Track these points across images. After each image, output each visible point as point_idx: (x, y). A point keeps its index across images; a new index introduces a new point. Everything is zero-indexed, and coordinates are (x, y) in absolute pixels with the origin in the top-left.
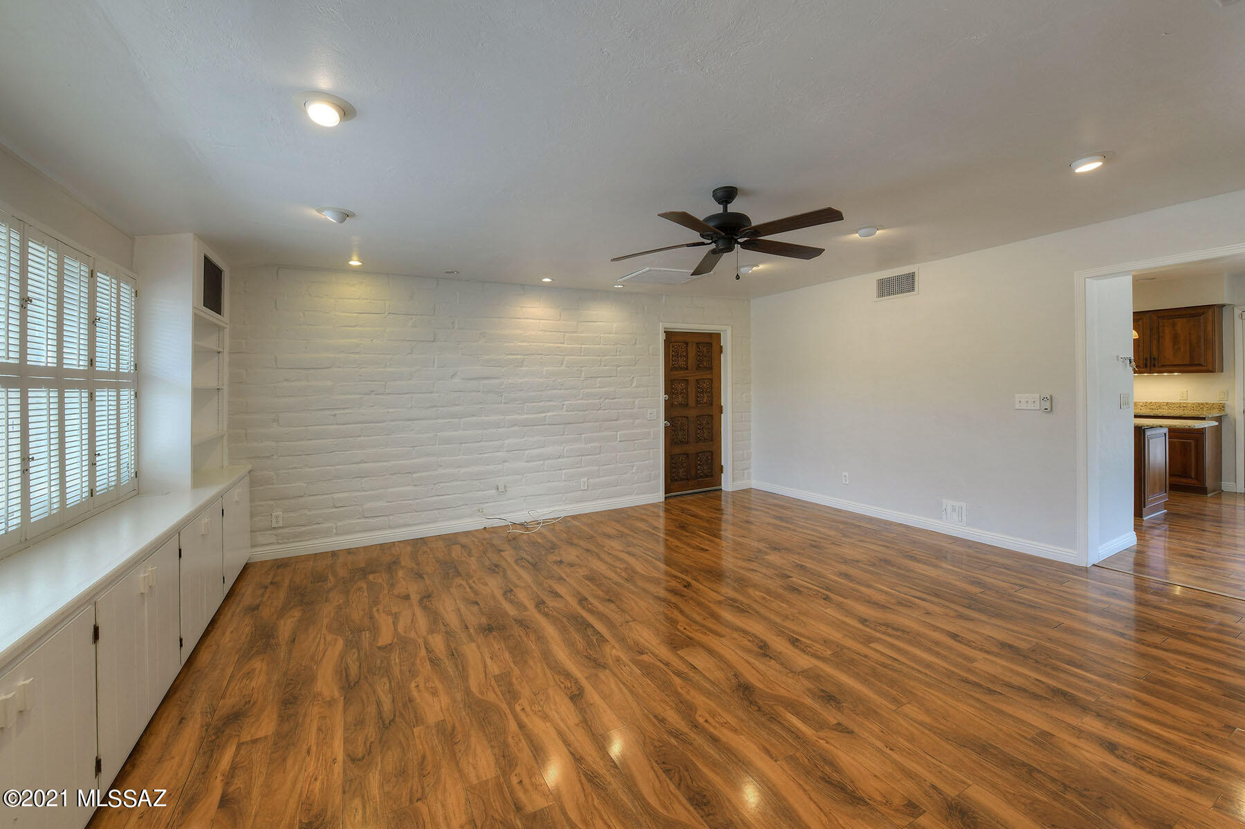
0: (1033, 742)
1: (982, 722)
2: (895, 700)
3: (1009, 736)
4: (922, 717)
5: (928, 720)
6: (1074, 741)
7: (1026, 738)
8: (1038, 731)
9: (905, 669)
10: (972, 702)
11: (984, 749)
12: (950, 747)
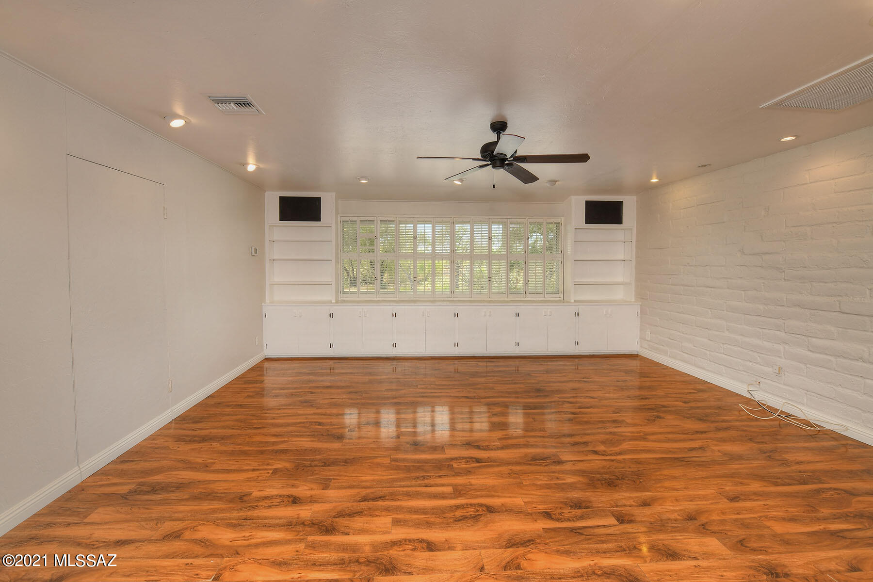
0: (329, 479)
1: (355, 475)
2: (396, 460)
3: (341, 476)
4: (378, 460)
5: (376, 461)
6: (313, 492)
7: (334, 479)
8: (330, 487)
9: (414, 483)
10: (368, 484)
11: (347, 462)
12: (358, 454)
